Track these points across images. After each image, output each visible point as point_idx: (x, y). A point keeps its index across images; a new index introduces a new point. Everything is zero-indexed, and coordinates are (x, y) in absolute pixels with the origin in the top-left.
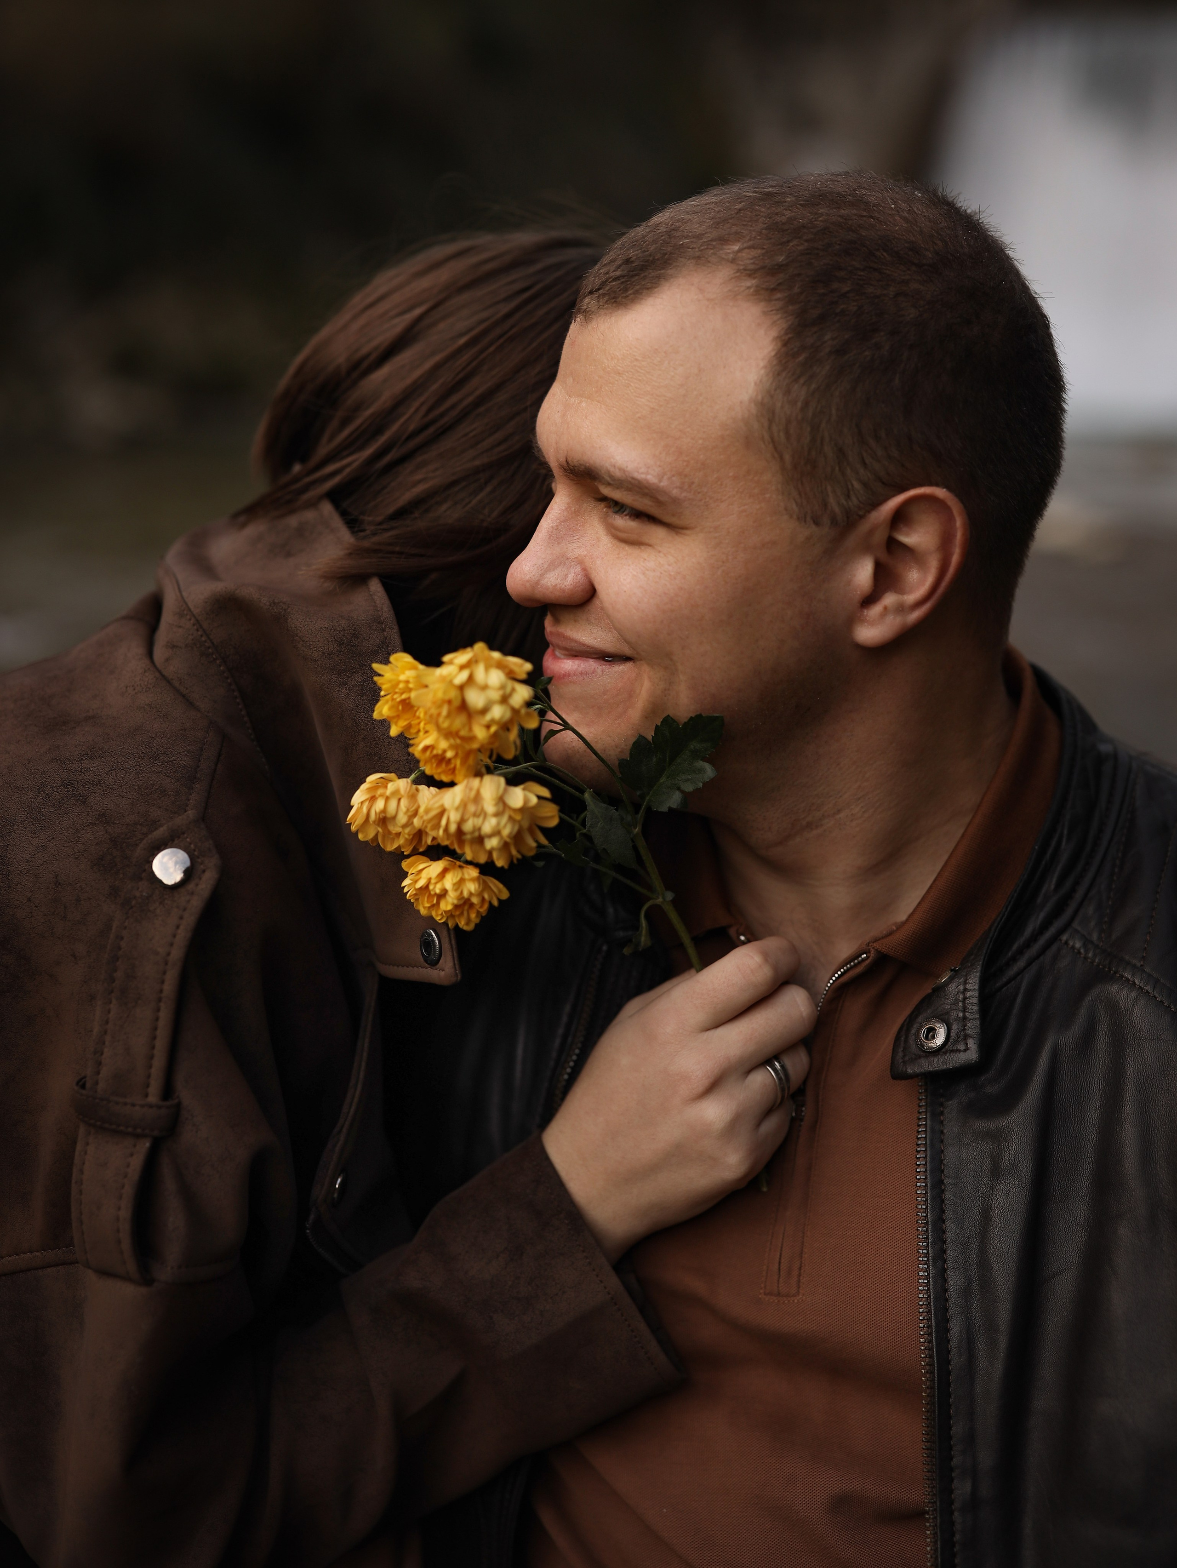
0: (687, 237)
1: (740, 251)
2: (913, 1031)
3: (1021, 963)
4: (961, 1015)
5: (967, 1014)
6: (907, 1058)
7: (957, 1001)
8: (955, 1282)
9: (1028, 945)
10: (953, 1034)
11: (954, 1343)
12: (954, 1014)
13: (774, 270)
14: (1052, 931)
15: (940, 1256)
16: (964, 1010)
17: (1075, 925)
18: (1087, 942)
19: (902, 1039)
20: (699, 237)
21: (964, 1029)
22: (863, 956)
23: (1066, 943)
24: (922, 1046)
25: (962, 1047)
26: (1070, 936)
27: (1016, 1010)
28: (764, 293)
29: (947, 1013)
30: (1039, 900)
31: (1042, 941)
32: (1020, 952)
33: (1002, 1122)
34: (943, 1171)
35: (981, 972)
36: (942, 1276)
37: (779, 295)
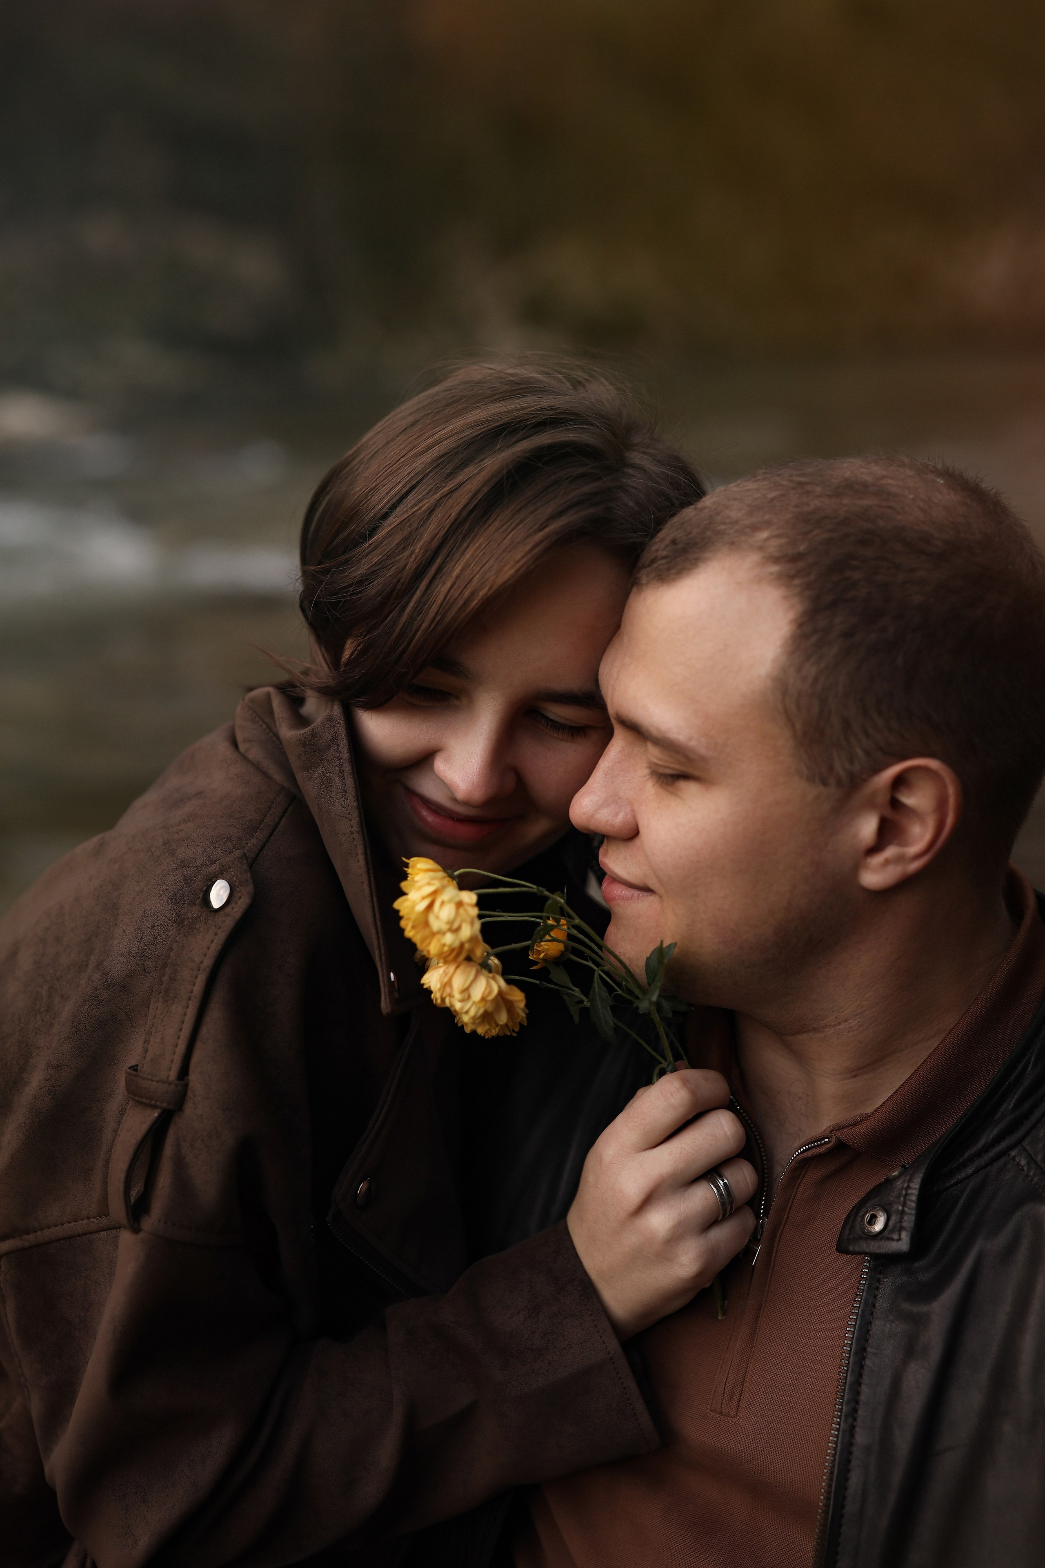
0: (724, 523)
1: (767, 539)
2: (861, 1214)
3: (970, 1170)
4: (900, 1208)
5: (906, 1209)
6: (851, 1237)
7: (900, 1195)
8: (861, 1438)
9: (978, 1154)
10: (891, 1224)
11: (850, 1492)
12: (895, 1206)
13: (794, 559)
14: (1003, 1145)
15: (853, 1414)
16: (904, 1204)
17: (1025, 1143)
18: (1031, 1159)
19: (852, 1218)
20: (736, 522)
21: (901, 1222)
22: (825, 1140)
23: (1014, 1158)
24: (864, 1228)
25: (896, 1237)
26: (1018, 1154)
27: (957, 1211)
28: (785, 579)
29: (890, 1204)
30: (998, 1115)
31: (992, 1153)
32: (971, 1160)
33: (923, 1308)
34: (867, 1340)
35: (924, 1174)
36: (851, 1431)
37: (797, 581)
